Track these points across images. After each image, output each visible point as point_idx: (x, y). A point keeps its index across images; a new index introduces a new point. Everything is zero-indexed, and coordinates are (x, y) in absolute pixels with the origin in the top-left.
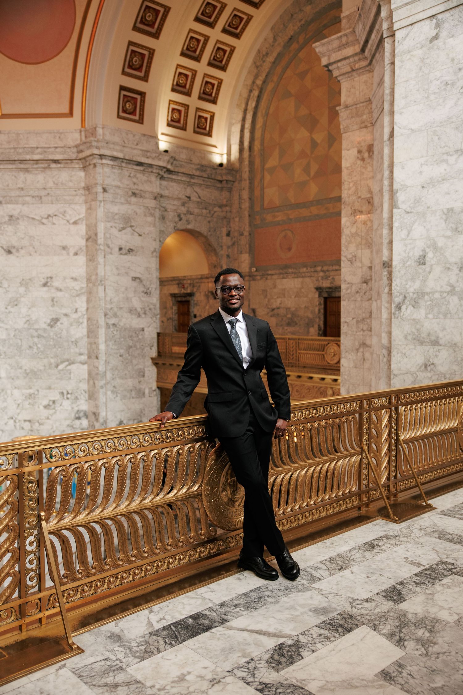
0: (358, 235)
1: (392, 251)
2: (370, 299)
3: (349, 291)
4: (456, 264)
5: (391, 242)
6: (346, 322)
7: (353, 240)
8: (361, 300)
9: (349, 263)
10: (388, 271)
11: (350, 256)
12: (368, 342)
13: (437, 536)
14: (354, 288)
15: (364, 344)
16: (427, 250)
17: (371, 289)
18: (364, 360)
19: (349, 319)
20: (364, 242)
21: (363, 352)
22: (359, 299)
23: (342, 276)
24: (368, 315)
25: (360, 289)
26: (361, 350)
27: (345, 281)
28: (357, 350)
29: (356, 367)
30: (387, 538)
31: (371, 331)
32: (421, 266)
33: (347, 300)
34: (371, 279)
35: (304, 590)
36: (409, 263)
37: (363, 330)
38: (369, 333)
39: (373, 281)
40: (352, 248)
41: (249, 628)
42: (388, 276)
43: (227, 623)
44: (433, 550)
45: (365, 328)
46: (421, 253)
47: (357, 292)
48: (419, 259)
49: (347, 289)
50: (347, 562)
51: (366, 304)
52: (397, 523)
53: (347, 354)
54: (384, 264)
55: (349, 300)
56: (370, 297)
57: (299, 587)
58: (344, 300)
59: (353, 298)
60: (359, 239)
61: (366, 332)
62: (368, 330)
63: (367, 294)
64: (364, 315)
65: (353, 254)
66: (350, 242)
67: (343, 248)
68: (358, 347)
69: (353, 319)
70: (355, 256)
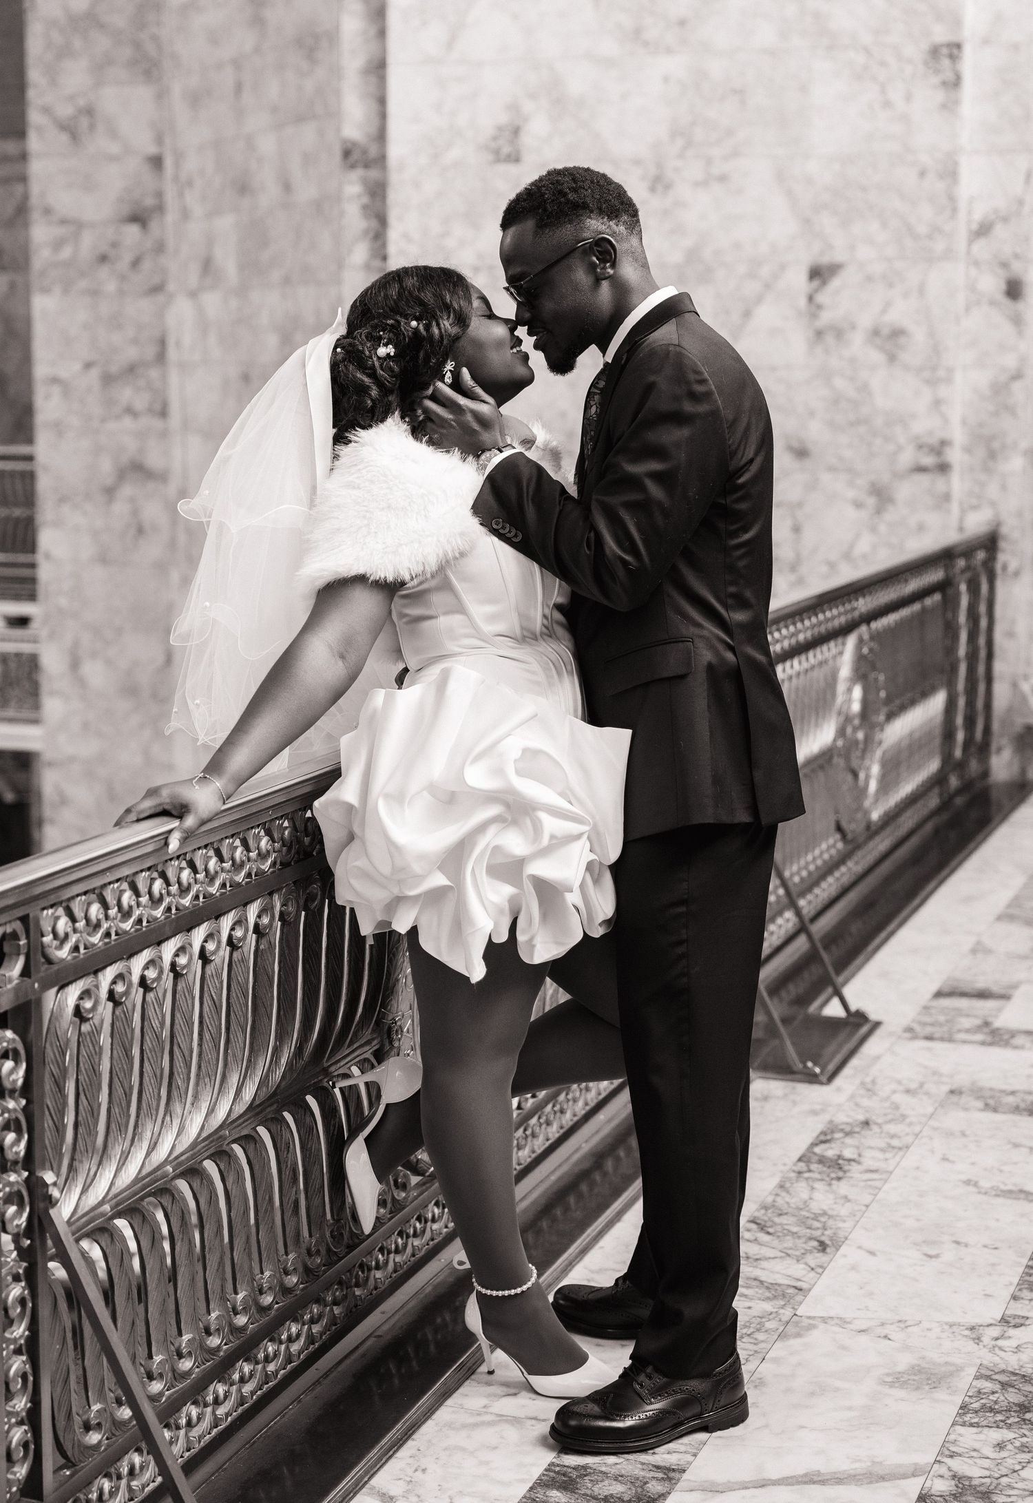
0: (102, 26)
1: (382, 101)
2: (157, 289)
3: (66, 253)
4: (637, 162)
5: (378, 68)
6: (55, 380)
7: (77, 43)
8: (121, 293)
9: (64, 137)
10: (365, 182)
11: (65, 111)
12: (154, 460)
13: (980, 1104)
14: (88, 243)
15: (136, 470)
16: (528, 106)
17: (160, 248)
18: (140, 531)
19: (69, 369)
20: (127, 52)
21: (132, 500)
22: (111, 287)
23: (35, 189)
24: (150, 352)
25: (115, 245)
26: (127, 490)
27: (47, 211)
28: (110, 492)
29: (103, 559)
30: (847, 1134)
31: (164, 413)
32: (502, 168)
33: (57, 290)
34: (160, 208)
35: (791, 1329)
36: (454, 154)
37: (130, 411)
38: (157, 423)
39: (171, 217)
40: (76, 76)
41: (775, 1476)
42: (365, 200)
43: (685, 1476)
44: (1016, 1146)
45: (140, 403)
46: (503, 118)
47: (103, 259)
48: (495, 138)
49: (58, 244)
50: (816, 1224)
51: (140, 309)
52: (821, 1083)
53: (66, 509)
54: (347, 154)
55: (66, 291)
56: (156, 280)
57: (769, 1325)
58: (46, 290)
59: (83, 284)
60: (103, 43)
61: (146, 421)
62: (150, 411)
63: (147, 265)
64: (131, 353)
65: (82, 102)
66: (65, 52)
67: (34, 75)
68: (109, 481)
69: (88, 366)
70: (89, 112)
